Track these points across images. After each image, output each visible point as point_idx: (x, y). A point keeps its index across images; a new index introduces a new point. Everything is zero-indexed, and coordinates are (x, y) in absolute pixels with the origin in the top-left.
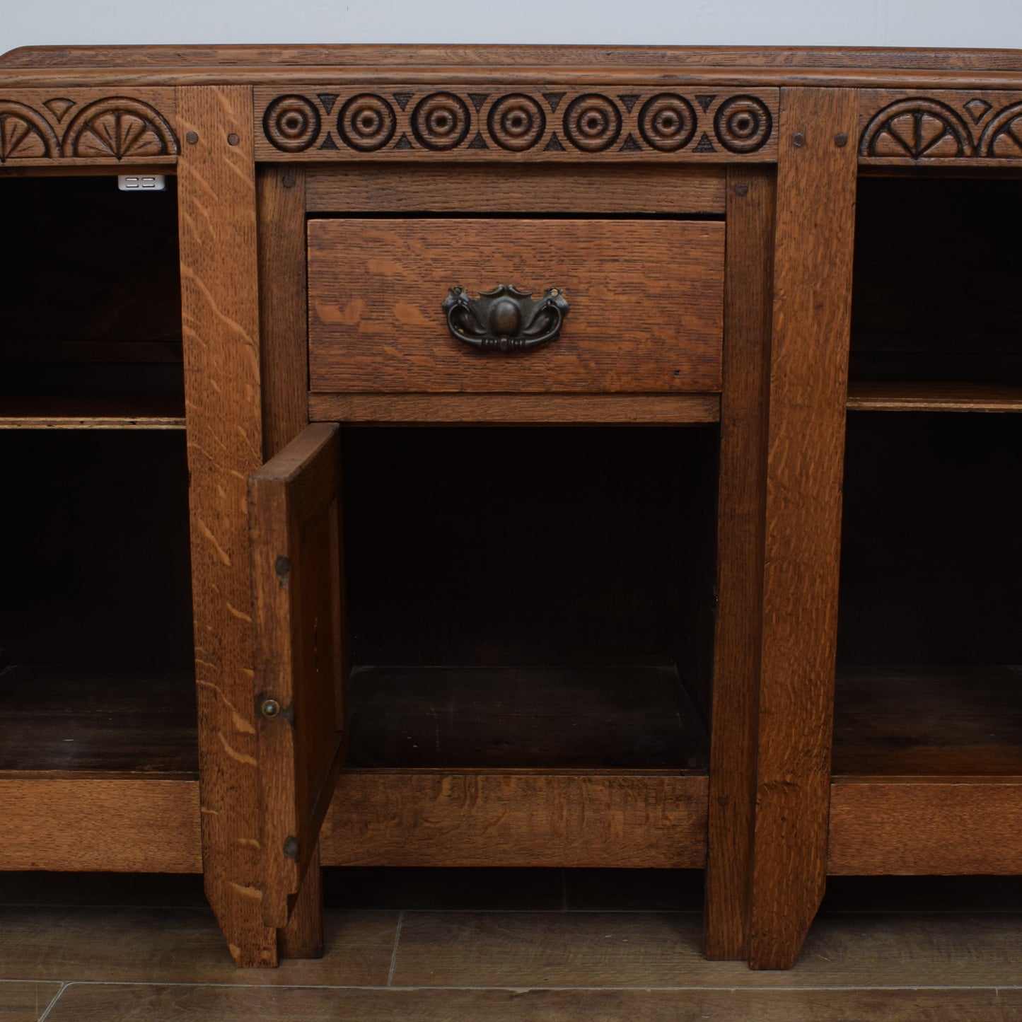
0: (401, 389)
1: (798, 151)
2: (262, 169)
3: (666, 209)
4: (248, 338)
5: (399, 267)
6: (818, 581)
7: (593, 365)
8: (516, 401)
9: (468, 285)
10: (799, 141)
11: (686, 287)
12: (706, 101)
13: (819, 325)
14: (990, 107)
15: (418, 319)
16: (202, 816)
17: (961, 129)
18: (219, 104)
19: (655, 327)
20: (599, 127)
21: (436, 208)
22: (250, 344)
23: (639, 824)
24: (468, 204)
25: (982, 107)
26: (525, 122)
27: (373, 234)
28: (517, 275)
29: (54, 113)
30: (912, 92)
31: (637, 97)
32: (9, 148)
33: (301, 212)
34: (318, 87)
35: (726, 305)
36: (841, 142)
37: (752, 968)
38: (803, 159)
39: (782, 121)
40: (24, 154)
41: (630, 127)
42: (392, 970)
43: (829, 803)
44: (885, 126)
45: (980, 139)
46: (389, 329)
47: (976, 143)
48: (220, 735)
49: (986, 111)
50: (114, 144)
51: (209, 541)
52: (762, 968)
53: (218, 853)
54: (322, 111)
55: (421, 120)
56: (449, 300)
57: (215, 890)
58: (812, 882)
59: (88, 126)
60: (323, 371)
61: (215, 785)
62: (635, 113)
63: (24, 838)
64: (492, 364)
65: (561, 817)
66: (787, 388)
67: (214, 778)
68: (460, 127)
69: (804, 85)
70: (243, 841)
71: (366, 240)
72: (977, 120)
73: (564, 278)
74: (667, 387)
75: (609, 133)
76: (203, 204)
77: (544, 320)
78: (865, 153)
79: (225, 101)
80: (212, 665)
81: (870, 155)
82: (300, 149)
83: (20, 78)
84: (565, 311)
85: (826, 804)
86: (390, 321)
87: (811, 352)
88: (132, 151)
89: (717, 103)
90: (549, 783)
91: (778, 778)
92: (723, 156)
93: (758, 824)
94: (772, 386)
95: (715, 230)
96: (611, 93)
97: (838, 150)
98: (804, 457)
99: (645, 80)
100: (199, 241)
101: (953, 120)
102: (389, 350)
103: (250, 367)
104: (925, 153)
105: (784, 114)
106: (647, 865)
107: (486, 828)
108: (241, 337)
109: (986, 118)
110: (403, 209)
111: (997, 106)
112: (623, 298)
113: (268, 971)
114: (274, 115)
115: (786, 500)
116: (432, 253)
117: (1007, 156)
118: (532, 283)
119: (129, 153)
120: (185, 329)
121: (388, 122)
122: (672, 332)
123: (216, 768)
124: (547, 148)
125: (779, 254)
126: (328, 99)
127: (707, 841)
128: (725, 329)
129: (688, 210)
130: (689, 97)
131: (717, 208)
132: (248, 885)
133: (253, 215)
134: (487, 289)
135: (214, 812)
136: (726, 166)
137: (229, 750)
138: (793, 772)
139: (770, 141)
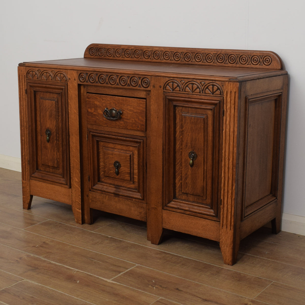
0: (99, 125)
1: (154, 88)
2: (79, 85)
3: (137, 97)
5: (99, 103)
6: (159, 170)
8: (116, 129)
9: (108, 107)
10: (154, 86)
11: (140, 111)
13: (158, 121)
15: (101, 112)
16: (72, 195)
17: (180, 86)
19: (135, 118)
20: (124, 82)
21: (104, 93)
23: (136, 211)
24: (109, 93)
25: (184, 82)
26: (114, 80)
27: (95, 97)
28: (115, 106)
29: (53, 73)
30: (172, 78)
31: (129, 77)
32: (47, 78)
33: (86, 92)
34: (86, 72)
35: (146, 115)
36: (160, 87)
37: (151, 243)
38: (155, 90)
39: (151, 82)
40: (49, 79)
41: (129, 82)
42: (97, 229)
43: (162, 213)
44: (168, 84)
45: (183, 88)
46: (97, 114)
47: (182, 89)
48: (74, 181)
50: (60, 79)
51: (72, 147)
52: (153, 244)
53: (74, 202)
54: (86, 76)
55: (99, 78)
57: (73, 208)
58: (160, 228)
59: (57, 75)
61: (73, 190)
62: (129, 79)
63: (49, 194)
64: (112, 122)
66: (153, 132)
68: (105, 80)
69: (155, 76)
70: (77, 200)
72: (182, 84)
73: (122, 108)
74: (137, 129)
75: (126, 83)
76: (71, 90)
78: (164, 89)
79: (73, 73)
80: (72, 169)
82: (83, 82)
84: (122, 114)
86: (97, 112)
87: (157, 126)
88: (62, 80)
89: (141, 78)
91: (154, 207)
92: (143, 88)
94: (151, 132)
95: (144, 101)
96: (126, 76)
97: (160, 89)
98: (156, 145)
100: (71, 96)
101: (179, 84)
102: (97, 117)
103: (77, 118)
104: (174, 90)
107: (113, 206)
108: (76, 113)
109: (184, 84)
110: (99, 93)
111: (186, 82)
112: (130, 112)
113: (80, 225)
114: (80, 76)
115: (153, 153)
116: (103, 101)
117: (188, 92)
118: (117, 108)
120: (69, 111)
122: (138, 119)
123: (73, 187)
124: (117, 85)
125: (151, 107)
126: (87, 74)
128: (146, 120)
129: (140, 97)
130: (137, 77)
131: (145, 97)
132: (77, 209)
133: (77, 93)
134: (111, 109)
135: (73, 194)
136: (144, 90)
137: (75, 184)
138: (156, 206)
139: (150, 86)
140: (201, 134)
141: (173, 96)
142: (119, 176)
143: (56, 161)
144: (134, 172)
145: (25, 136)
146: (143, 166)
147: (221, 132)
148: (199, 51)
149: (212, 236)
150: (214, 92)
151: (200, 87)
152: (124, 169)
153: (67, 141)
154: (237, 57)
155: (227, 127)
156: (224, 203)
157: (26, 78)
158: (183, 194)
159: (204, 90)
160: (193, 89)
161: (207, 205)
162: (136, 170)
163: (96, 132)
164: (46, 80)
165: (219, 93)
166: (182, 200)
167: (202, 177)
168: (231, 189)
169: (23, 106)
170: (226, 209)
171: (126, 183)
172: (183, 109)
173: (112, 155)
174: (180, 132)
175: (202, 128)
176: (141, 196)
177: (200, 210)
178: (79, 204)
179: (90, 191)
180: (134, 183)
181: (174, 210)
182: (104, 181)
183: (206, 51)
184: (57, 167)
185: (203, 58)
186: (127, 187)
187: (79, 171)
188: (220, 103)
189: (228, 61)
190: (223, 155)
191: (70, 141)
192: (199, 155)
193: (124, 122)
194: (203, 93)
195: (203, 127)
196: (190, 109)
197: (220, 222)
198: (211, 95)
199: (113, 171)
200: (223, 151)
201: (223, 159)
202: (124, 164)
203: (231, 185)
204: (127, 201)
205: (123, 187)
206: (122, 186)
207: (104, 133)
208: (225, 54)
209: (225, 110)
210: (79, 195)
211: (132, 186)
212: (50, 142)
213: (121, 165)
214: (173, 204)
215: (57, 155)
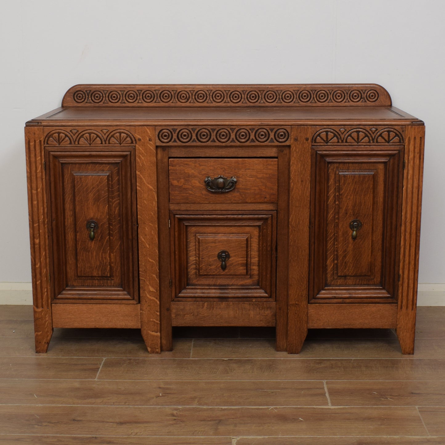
0: (194, 202)
1: (296, 142)
2: (157, 147)
3: (262, 156)
4: (154, 190)
5: (193, 171)
6: (303, 251)
7: (243, 196)
8: (224, 205)
9: (211, 175)
10: (296, 140)
11: (268, 176)
12: (272, 130)
13: (302, 186)
14: (346, 130)
15: (198, 184)
16: (141, 313)
17: (338, 136)
18: (147, 131)
19: (260, 186)
20: (244, 137)
21: (203, 156)
22: (154, 191)
23: (258, 315)
24: (211, 155)
25: (344, 130)
26: (225, 135)
27: (186, 162)
28: (224, 173)
29: (104, 133)
30: (325, 127)
31: (254, 129)
32: (91, 142)
33: (167, 157)
34: (172, 127)
35: (278, 180)
36: (307, 139)
37: (289, 353)
38: (297, 144)
39: (292, 134)
40: (95, 143)
41: (252, 136)
42: (191, 354)
43: (308, 309)
44: (319, 135)
45: (344, 138)
46: (190, 187)
47: (342, 139)
48: (146, 292)
49: (345, 131)
50: (119, 140)
51: (143, 242)
52: (291, 353)
53: (145, 323)
54: (173, 133)
55: (199, 135)
56: (206, 179)
57: (144, 333)
58: (304, 330)
59: (112, 136)
60: (173, 198)
61: (144, 305)
62: (254, 133)
63: (93, 319)
64: (217, 196)
65: (236, 313)
66: (294, 202)
67: (144, 303)
68: (209, 137)
69: (297, 125)
70: (152, 320)
71: (184, 164)
72: (342, 134)
73: (236, 174)
74: (263, 201)
75: (247, 138)
76: (142, 156)
77: (231, 184)
78: (313, 142)
79: (148, 130)
80: (144, 273)
81: (315, 143)
82: (168, 142)
83: (95, 124)
84: (236, 182)
85: (307, 309)
86: (191, 185)
87: (300, 193)
88: (124, 143)
89: (275, 130)
90: (233, 304)
91: (294, 303)
92: (276, 143)
93: (289, 314)
94: (290, 201)
95: (275, 161)
96: (248, 128)
97: (306, 142)
98: (299, 219)
99: (256, 124)
100: (141, 165)
101: (336, 134)
102: (190, 192)
103: (154, 197)
104: (329, 142)
105: (292, 133)
106: (260, 325)
107: (216, 316)
108: (152, 190)
109: (345, 133)
110: (194, 156)
111: (348, 130)
112: (251, 179)
113: (158, 355)
114: (161, 134)
115: (295, 231)
116: (202, 167)
117: (351, 143)
118: (227, 175)
119: (123, 143)
120: (138, 188)
121: (190, 135)
122: (264, 187)
123: (145, 301)
124: (231, 142)
125: (291, 168)
126: (175, 130)
127: (276, 319)
128: (278, 186)
129: (268, 156)
130: (267, 129)
131: (276, 155)
132: (153, 332)
133: (155, 159)
134: (216, 177)
135: (144, 312)
136: (277, 146)
137: (148, 296)
138: (298, 301)
139: (288, 140)
140: (368, 196)
141: (328, 151)
142: (226, 271)
143: (109, 266)
144: (252, 262)
145: (42, 237)
146: (272, 250)
147: (400, 190)
148: (272, 88)
149: (386, 323)
150: (390, 140)
151: (369, 135)
152: (236, 259)
153: (135, 234)
154: (329, 94)
155: (409, 182)
156: (403, 279)
157: (44, 144)
158: (339, 278)
159: (376, 137)
160: (358, 138)
161: (374, 285)
162: (255, 258)
163: (186, 213)
164: (88, 145)
165: (398, 141)
166: (337, 286)
167: (370, 251)
168: (414, 259)
169: (37, 189)
170: (405, 285)
171: (237, 280)
172: (340, 167)
173: (215, 243)
174: (335, 196)
175: (371, 188)
176: (266, 292)
177: (367, 294)
178: (156, 324)
179: (173, 301)
180: (251, 276)
181: (327, 301)
182: (197, 283)
183: (282, 88)
184: (110, 275)
185: (278, 97)
186: (239, 284)
187: (156, 275)
188: (399, 152)
189: (315, 99)
190: (403, 218)
191: (139, 232)
192: (366, 223)
193: (240, 194)
194: (373, 142)
195: (371, 186)
196: (351, 165)
197: (397, 303)
198: (387, 144)
199: (215, 265)
200: (403, 214)
201: (403, 223)
202: (235, 253)
203: (414, 254)
204: (243, 303)
205: (232, 285)
206: (229, 285)
207: (201, 213)
208: (311, 90)
209: (406, 161)
210: (157, 311)
211: (248, 281)
212: (95, 239)
213: (231, 255)
214: (323, 294)
215: (110, 257)
